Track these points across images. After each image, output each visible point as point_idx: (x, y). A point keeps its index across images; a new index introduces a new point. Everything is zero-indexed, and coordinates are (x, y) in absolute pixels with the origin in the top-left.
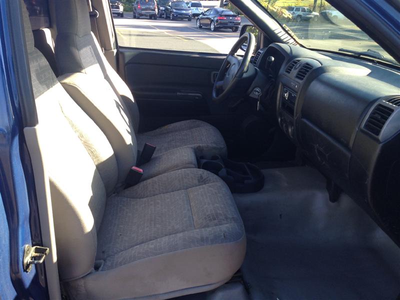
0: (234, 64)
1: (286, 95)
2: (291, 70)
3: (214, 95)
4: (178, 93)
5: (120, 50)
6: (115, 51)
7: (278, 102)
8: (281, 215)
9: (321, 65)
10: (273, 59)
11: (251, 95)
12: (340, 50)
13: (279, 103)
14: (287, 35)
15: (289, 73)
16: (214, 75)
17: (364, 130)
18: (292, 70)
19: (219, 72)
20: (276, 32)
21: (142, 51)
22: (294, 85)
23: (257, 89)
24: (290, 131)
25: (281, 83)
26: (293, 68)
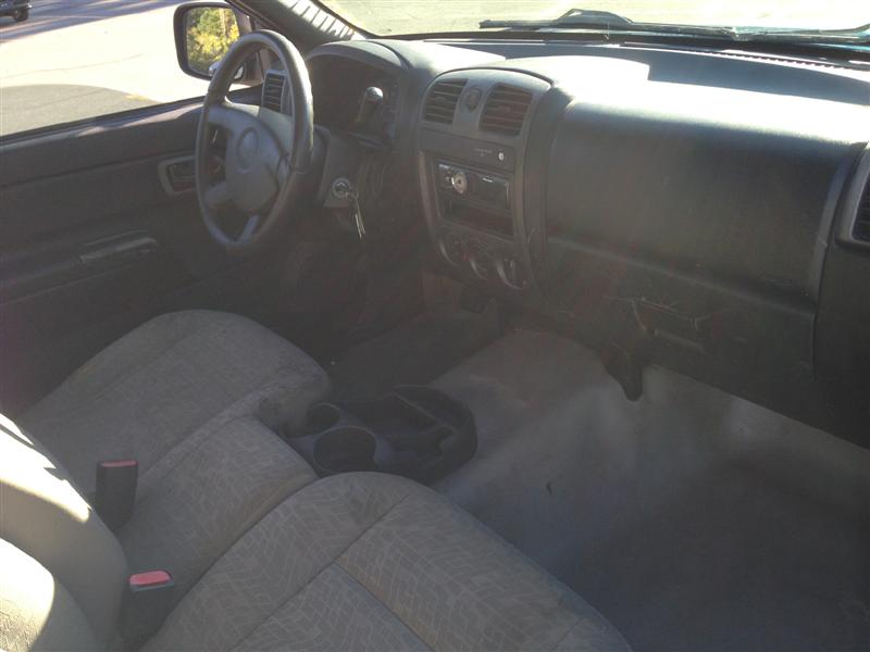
1: (458, 182)
2: (452, 115)
8: (548, 487)
9: (549, 86)
10: (379, 92)
11: (329, 204)
12: (483, 25)
14: (323, 14)
15: (450, 122)
16: (168, 170)
17: (857, 241)
18: (457, 111)
20: (298, 11)
22: (490, 152)
23: (341, 182)
24: (501, 272)
25: (421, 153)
26: (457, 106)
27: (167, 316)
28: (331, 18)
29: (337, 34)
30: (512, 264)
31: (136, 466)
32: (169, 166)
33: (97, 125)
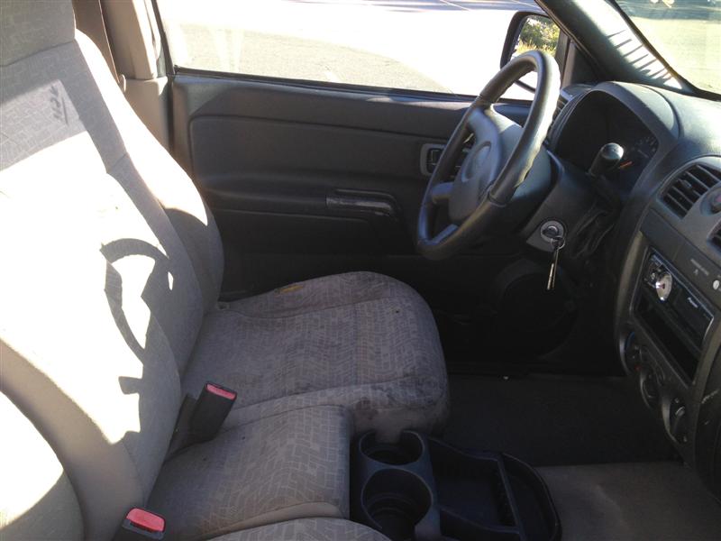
0: (488, 144)
2: (689, 207)
3: (423, 231)
4: (328, 200)
5: (179, 79)
6: (162, 82)
7: (623, 291)
10: (620, 152)
11: (532, 241)
13: (629, 296)
16: (429, 155)
18: (696, 206)
19: (445, 148)
20: (615, 41)
21: (235, 82)
22: (707, 273)
23: (554, 226)
24: (666, 413)
25: (640, 234)
26: (699, 201)
27: (369, 274)
28: (651, 57)
29: (650, 74)
30: (680, 412)
31: (233, 401)
32: (431, 149)
33: (389, 96)
